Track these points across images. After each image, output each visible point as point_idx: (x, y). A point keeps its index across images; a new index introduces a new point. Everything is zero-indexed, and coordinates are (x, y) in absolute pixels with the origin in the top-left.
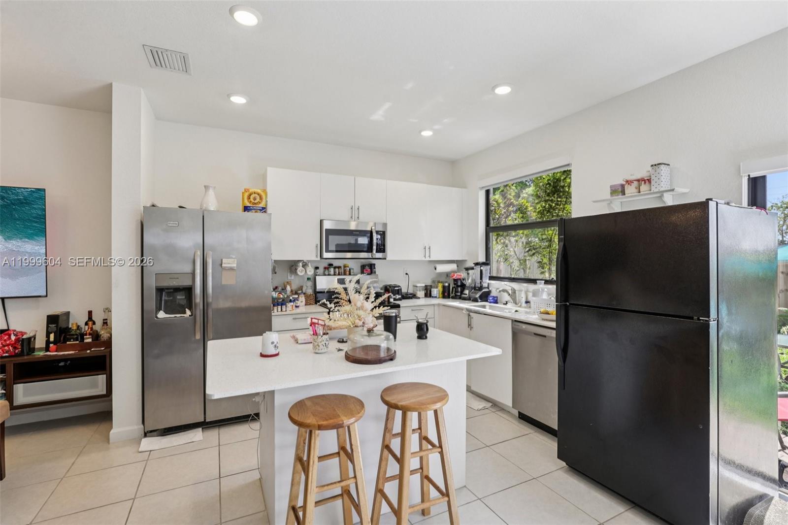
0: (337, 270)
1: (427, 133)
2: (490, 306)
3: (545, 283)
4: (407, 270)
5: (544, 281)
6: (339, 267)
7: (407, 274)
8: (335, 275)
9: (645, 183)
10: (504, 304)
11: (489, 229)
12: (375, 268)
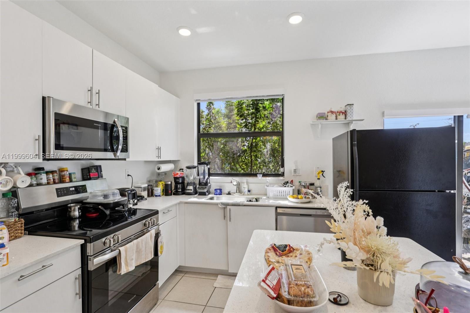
0: (51, 176)
1: (185, 32)
2: (217, 197)
3: (263, 176)
4: (128, 172)
5: (262, 175)
6: (52, 172)
7: (128, 175)
8: (48, 184)
9: (342, 114)
10: (227, 194)
11: (200, 135)
12: (101, 171)
